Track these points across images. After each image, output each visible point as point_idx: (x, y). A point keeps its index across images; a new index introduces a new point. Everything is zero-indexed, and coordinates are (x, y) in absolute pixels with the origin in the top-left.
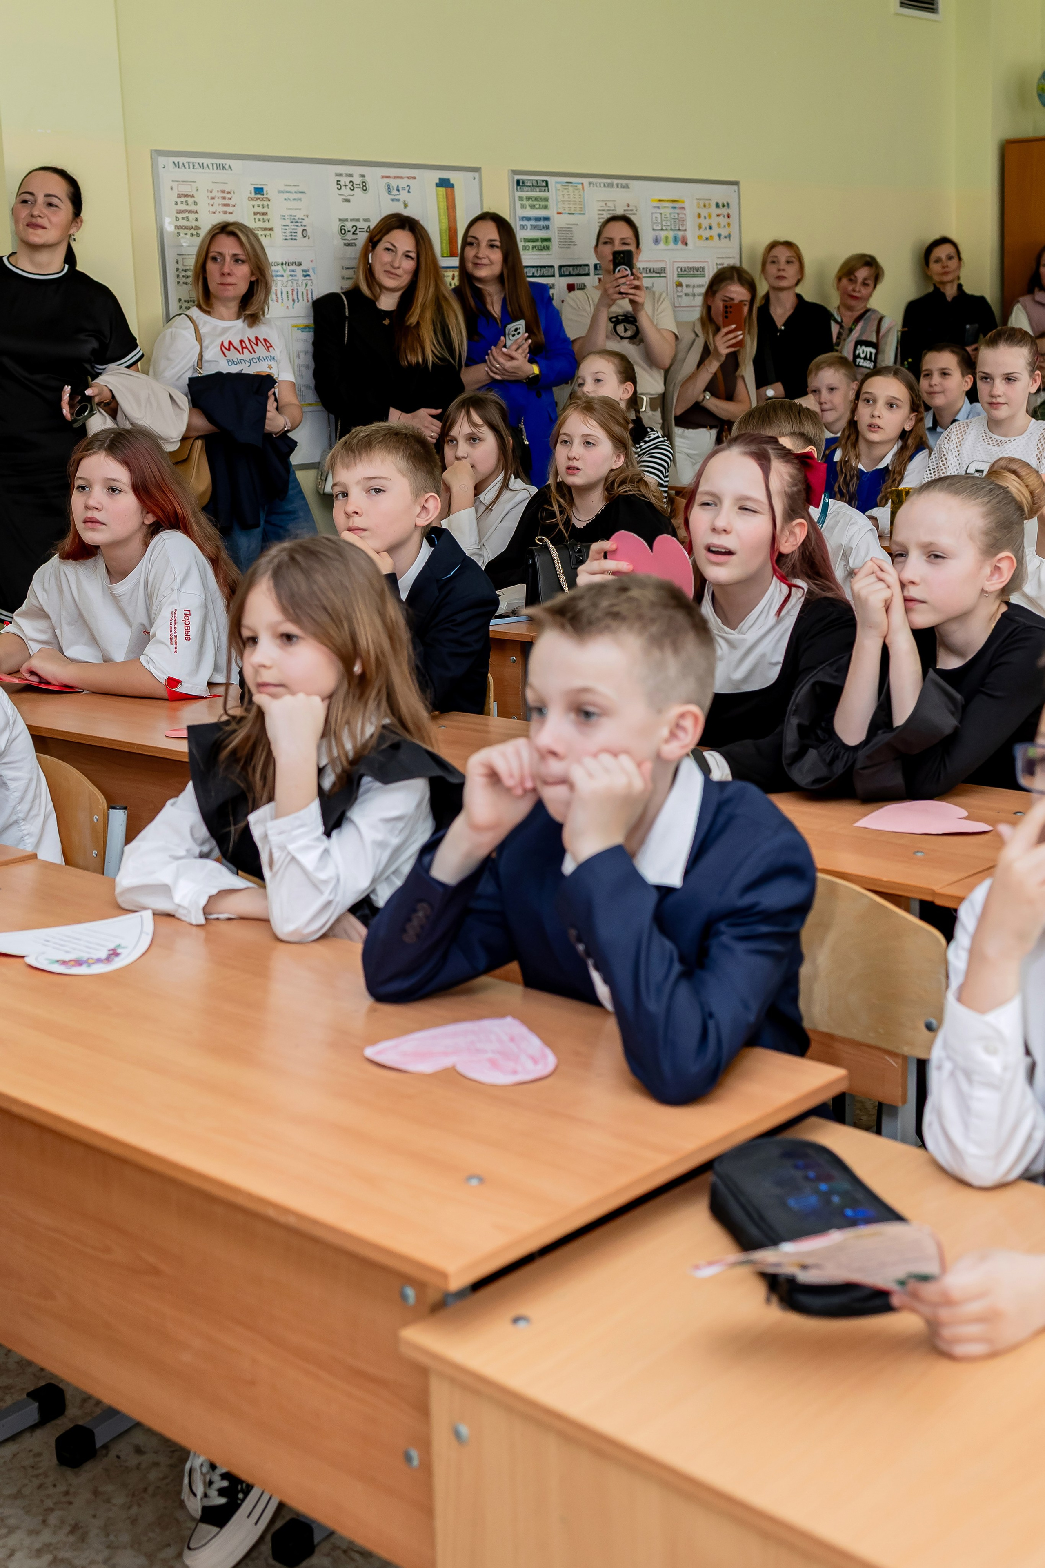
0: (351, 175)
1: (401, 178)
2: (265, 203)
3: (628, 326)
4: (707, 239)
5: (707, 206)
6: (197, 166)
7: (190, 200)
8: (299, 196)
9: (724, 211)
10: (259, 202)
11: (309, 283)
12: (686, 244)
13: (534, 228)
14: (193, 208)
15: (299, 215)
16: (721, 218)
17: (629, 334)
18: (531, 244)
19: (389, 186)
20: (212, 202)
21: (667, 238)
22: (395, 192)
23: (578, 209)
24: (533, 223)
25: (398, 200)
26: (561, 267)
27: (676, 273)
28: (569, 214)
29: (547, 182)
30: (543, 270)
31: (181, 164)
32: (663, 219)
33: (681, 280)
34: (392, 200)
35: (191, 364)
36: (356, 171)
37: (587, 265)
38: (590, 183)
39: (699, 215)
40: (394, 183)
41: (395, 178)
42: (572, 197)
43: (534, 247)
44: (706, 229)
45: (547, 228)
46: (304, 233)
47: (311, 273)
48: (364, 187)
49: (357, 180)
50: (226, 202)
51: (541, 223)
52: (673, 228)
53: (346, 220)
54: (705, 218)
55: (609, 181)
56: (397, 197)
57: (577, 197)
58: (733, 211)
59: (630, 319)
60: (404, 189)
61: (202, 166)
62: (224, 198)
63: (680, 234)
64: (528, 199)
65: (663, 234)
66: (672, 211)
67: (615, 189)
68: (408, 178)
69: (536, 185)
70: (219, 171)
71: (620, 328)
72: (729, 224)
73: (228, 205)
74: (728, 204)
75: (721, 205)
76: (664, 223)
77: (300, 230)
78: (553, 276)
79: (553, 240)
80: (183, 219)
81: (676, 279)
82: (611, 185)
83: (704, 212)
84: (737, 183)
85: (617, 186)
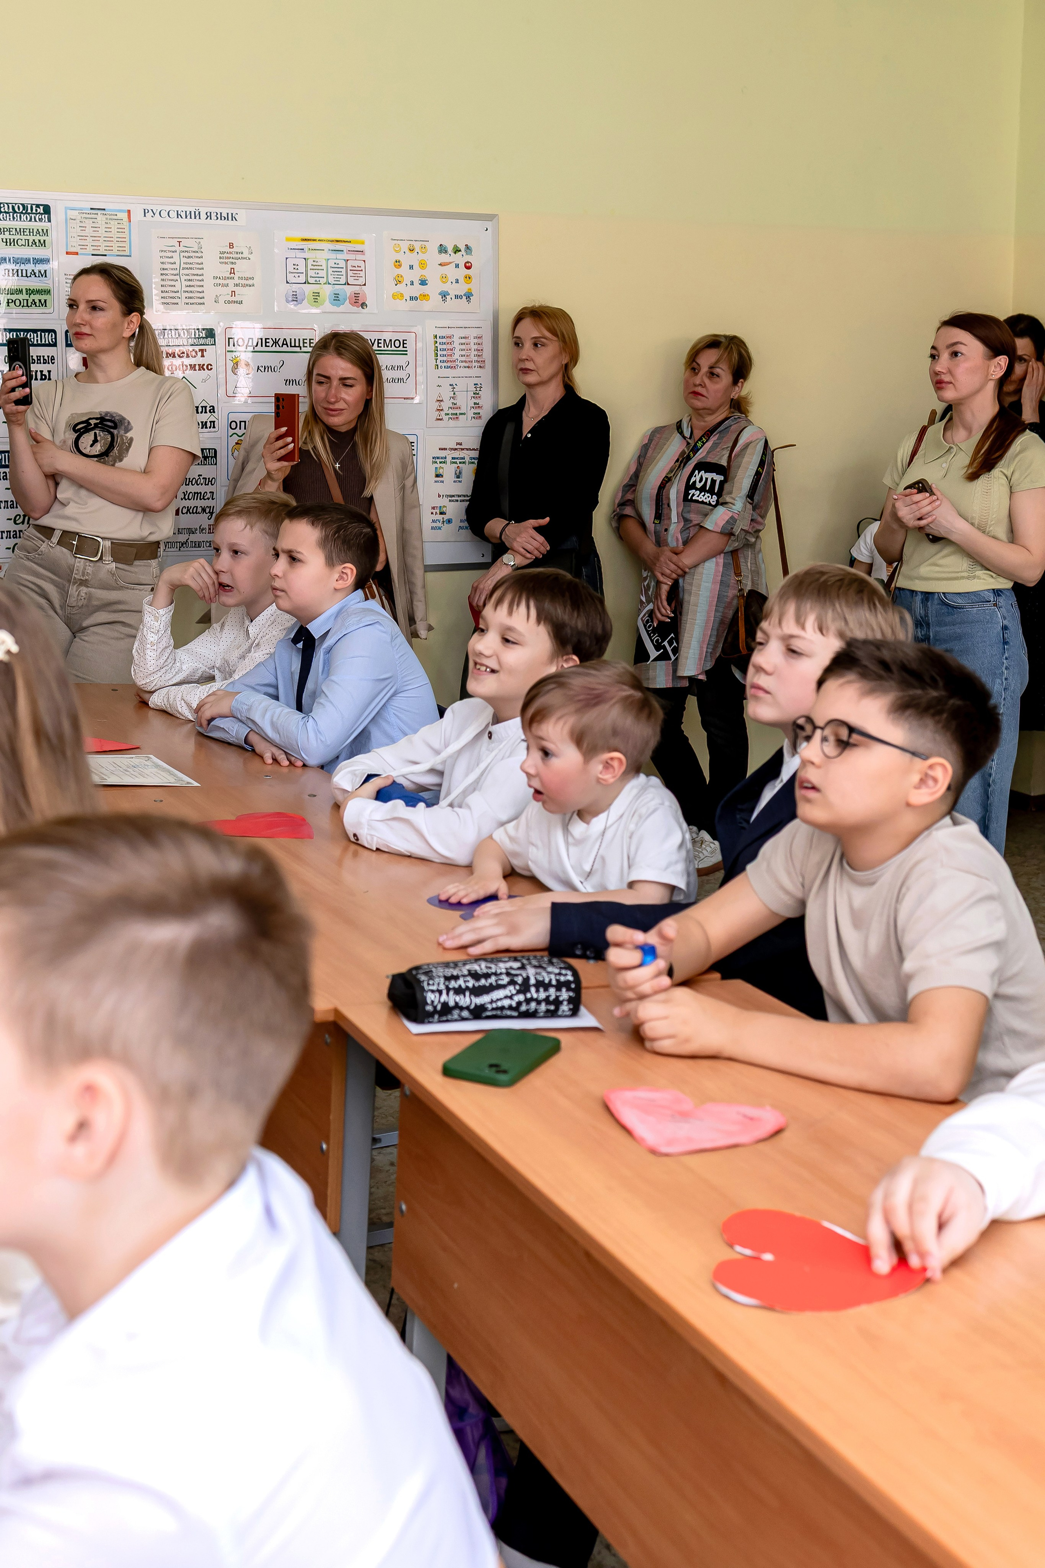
3: (101, 435)
4: (411, 298)
5: (417, 249)
9: (460, 258)
12: (363, 305)
13: (12, 274)
16: (450, 270)
17: (98, 448)
18: (11, 298)
21: (317, 295)
23: (115, 249)
24: (10, 265)
28: (93, 255)
29: (49, 207)
30: (32, 335)
32: (310, 267)
39: (399, 263)
42: (100, 229)
43: (15, 302)
44: (412, 283)
45: (39, 274)
51: (29, 267)
52: (331, 280)
54: (411, 267)
55: (190, 209)
57: (114, 230)
58: (481, 258)
63: (349, 290)
64: (4, 231)
65: (308, 289)
66: (333, 255)
67: (203, 220)
69: (24, 211)
71: (87, 439)
72: (468, 277)
74: (467, 247)
75: (450, 249)
76: (312, 273)
78: (55, 345)
79: (55, 292)
82: (195, 215)
83: (407, 259)
84: (490, 217)
85: (209, 216)
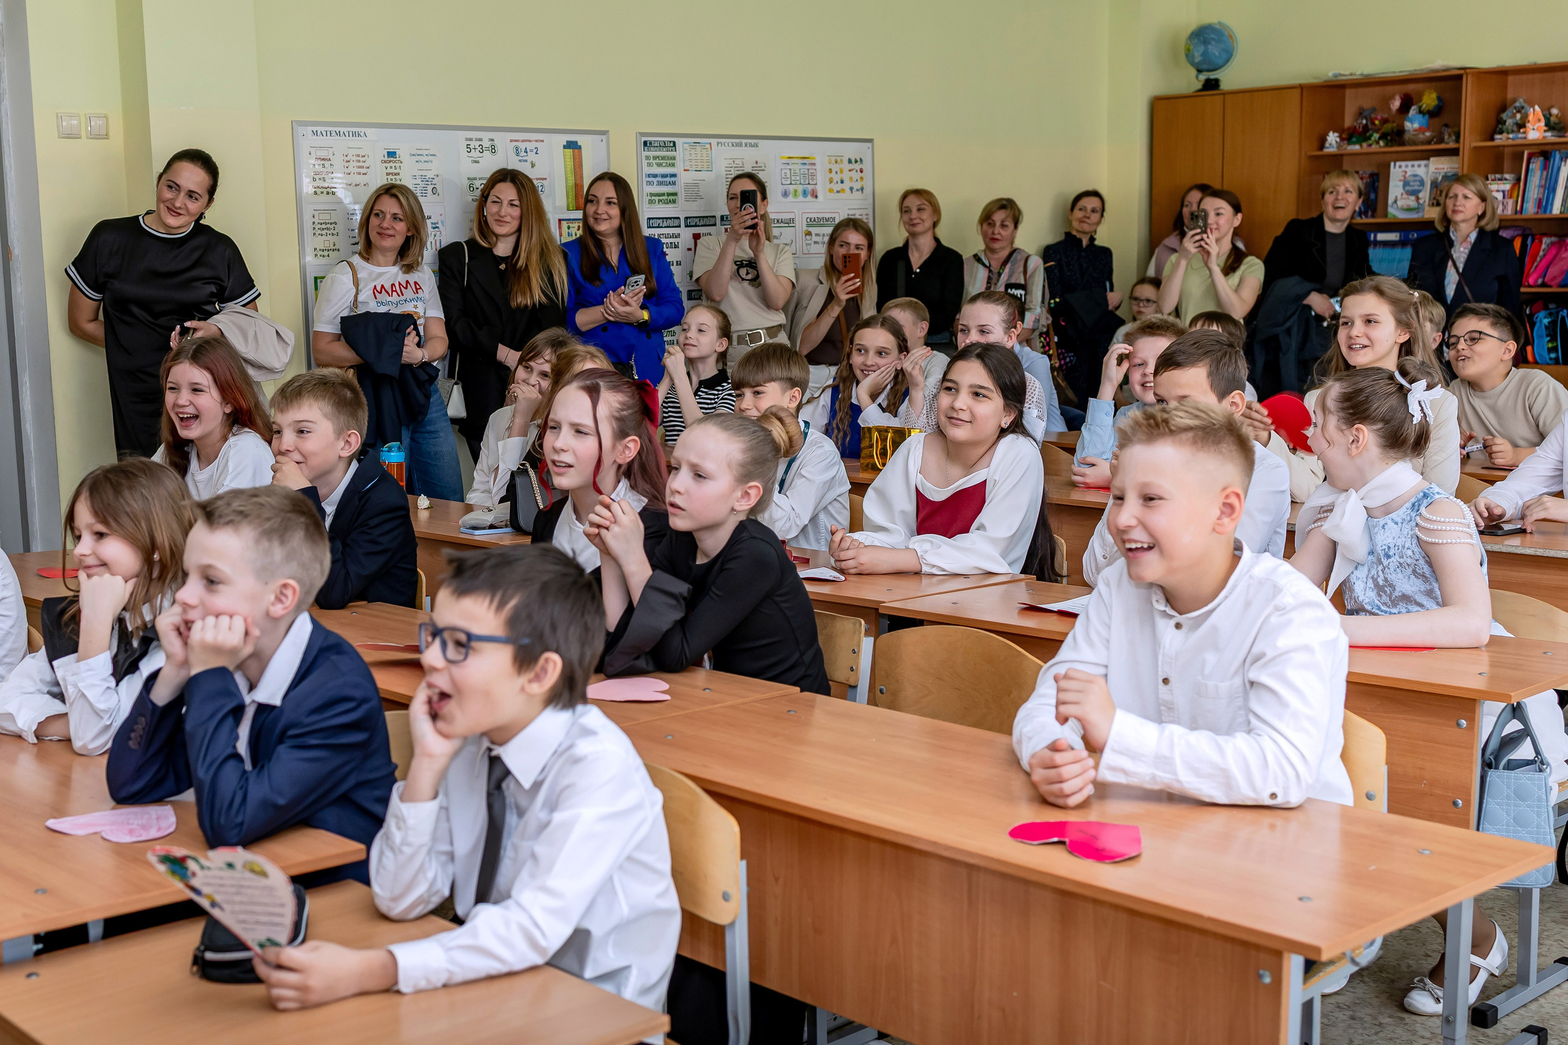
0: (481, 140)
1: (530, 141)
2: (398, 165)
3: (750, 270)
4: (838, 192)
5: (838, 162)
6: (334, 133)
7: (327, 164)
8: (431, 158)
9: (857, 166)
10: (391, 164)
11: (438, 234)
12: (816, 197)
13: (660, 183)
14: (330, 170)
15: (430, 175)
16: (853, 173)
17: (750, 277)
18: (657, 198)
19: (517, 149)
20: (347, 164)
21: (796, 191)
22: (523, 154)
23: (705, 167)
24: (660, 179)
25: (526, 161)
26: (687, 218)
27: (805, 223)
28: (696, 171)
29: (674, 143)
30: (669, 221)
31: (319, 133)
32: (792, 174)
33: (810, 229)
34: (520, 161)
35: (348, 304)
36: (486, 136)
37: (714, 217)
38: (718, 143)
39: (830, 171)
40: (522, 146)
41: (523, 141)
42: (699, 155)
43: (660, 201)
44: (837, 183)
45: (674, 183)
46: (434, 191)
47: (440, 225)
48: (493, 149)
49: (486, 144)
50: (361, 164)
51: (668, 179)
52: (802, 182)
53: (475, 179)
54: (836, 173)
55: (738, 141)
56: (524, 158)
57: (705, 155)
58: (867, 166)
59: (752, 264)
60: (531, 151)
61: (338, 134)
62: (359, 161)
63: (810, 187)
64: (655, 158)
65: (792, 188)
66: (802, 167)
67: (743, 148)
68: (536, 141)
69: (664, 146)
70: (354, 138)
71: (743, 271)
72: (862, 178)
73: (362, 167)
74: (861, 160)
75: (853, 161)
76: (793, 178)
77: (430, 188)
78: (679, 226)
79: (679, 194)
80: (320, 179)
81: (805, 228)
82: (740, 145)
83: (835, 168)
84: (870, 141)
85: (746, 145)
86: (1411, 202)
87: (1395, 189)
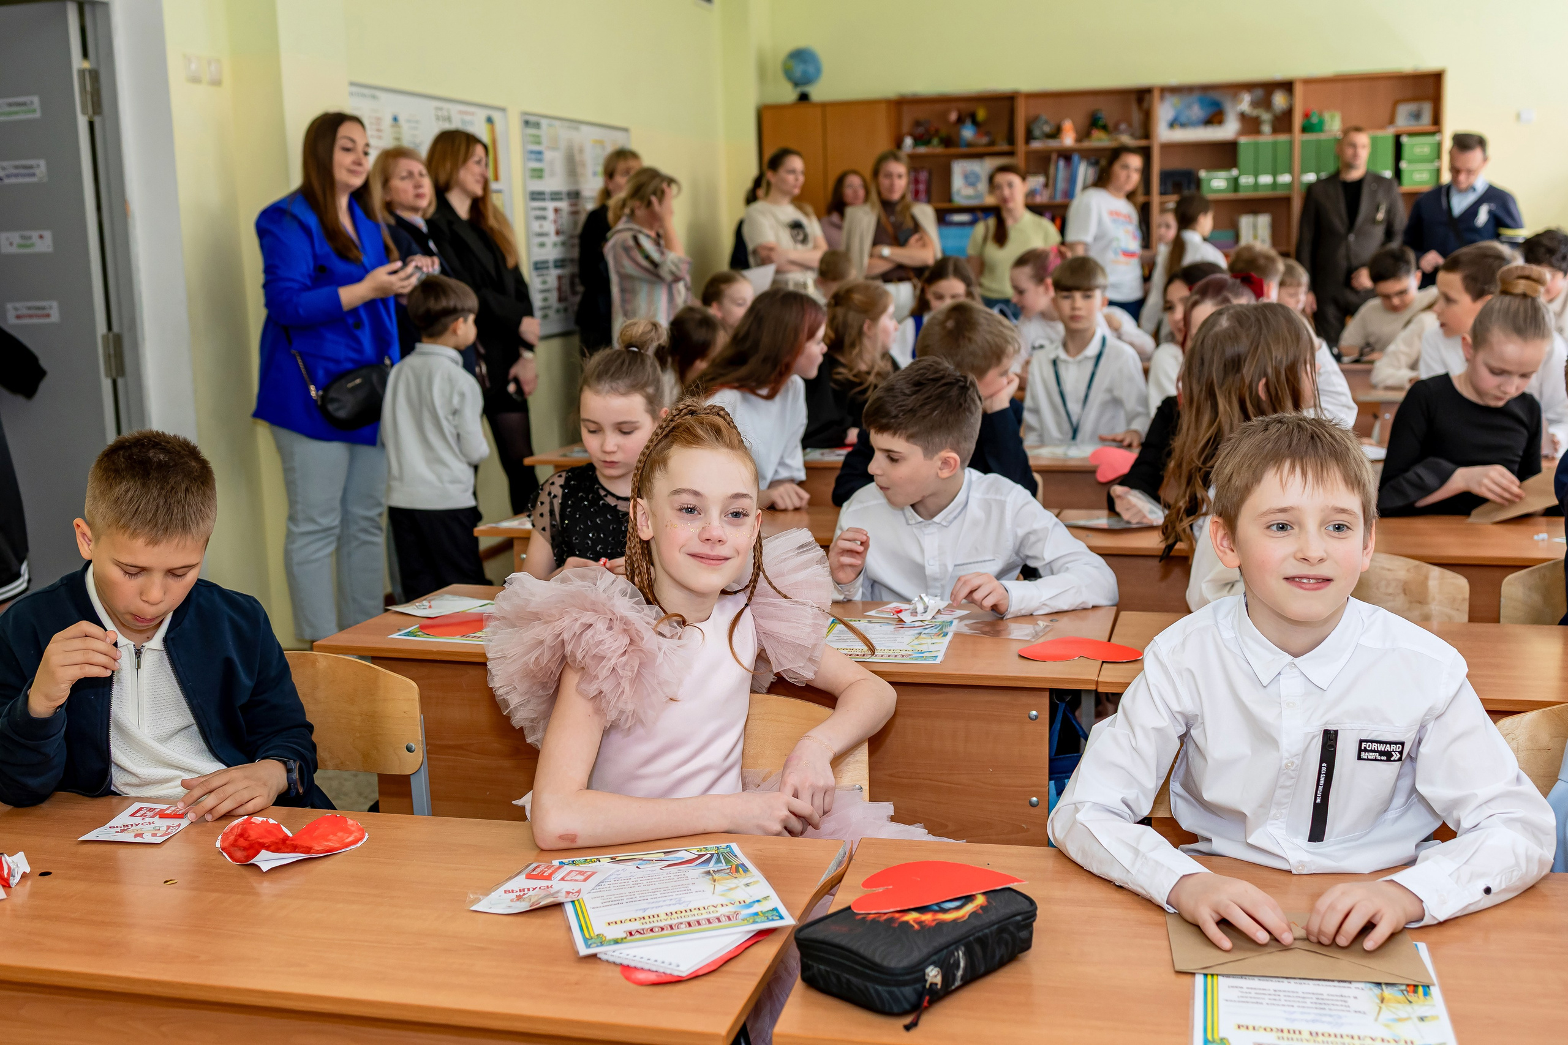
0: (443, 111)
1: (469, 115)
2: (400, 130)
8: (417, 124)
10: (396, 129)
13: (536, 160)
18: (534, 173)
23: (555, 147)
24: (534, 155)
26: (550, 193)
28: (552, 149)
29: (537, 122)
30: (541, 195)
36: (444, 107)
37: (564, 192)
38: (560, 126)
40: (465, 118)
41: (465, 113)
43: (536, 176)
45: (542, 160)
48: (449, 118)
49: (446, 114)
50: (378, 127)
51: (539, 156)
62: (377, 124)
64: (530, 135)
67: (577, 132)
68: (472, 114)
69: (535, 126)
70: (373, 100)
73: (379, 130)
78: (546, 200)
79: (546, 171)
82: (571, 128)
85: (577, 129)
86: (970, 191)
87: (958, 183)
